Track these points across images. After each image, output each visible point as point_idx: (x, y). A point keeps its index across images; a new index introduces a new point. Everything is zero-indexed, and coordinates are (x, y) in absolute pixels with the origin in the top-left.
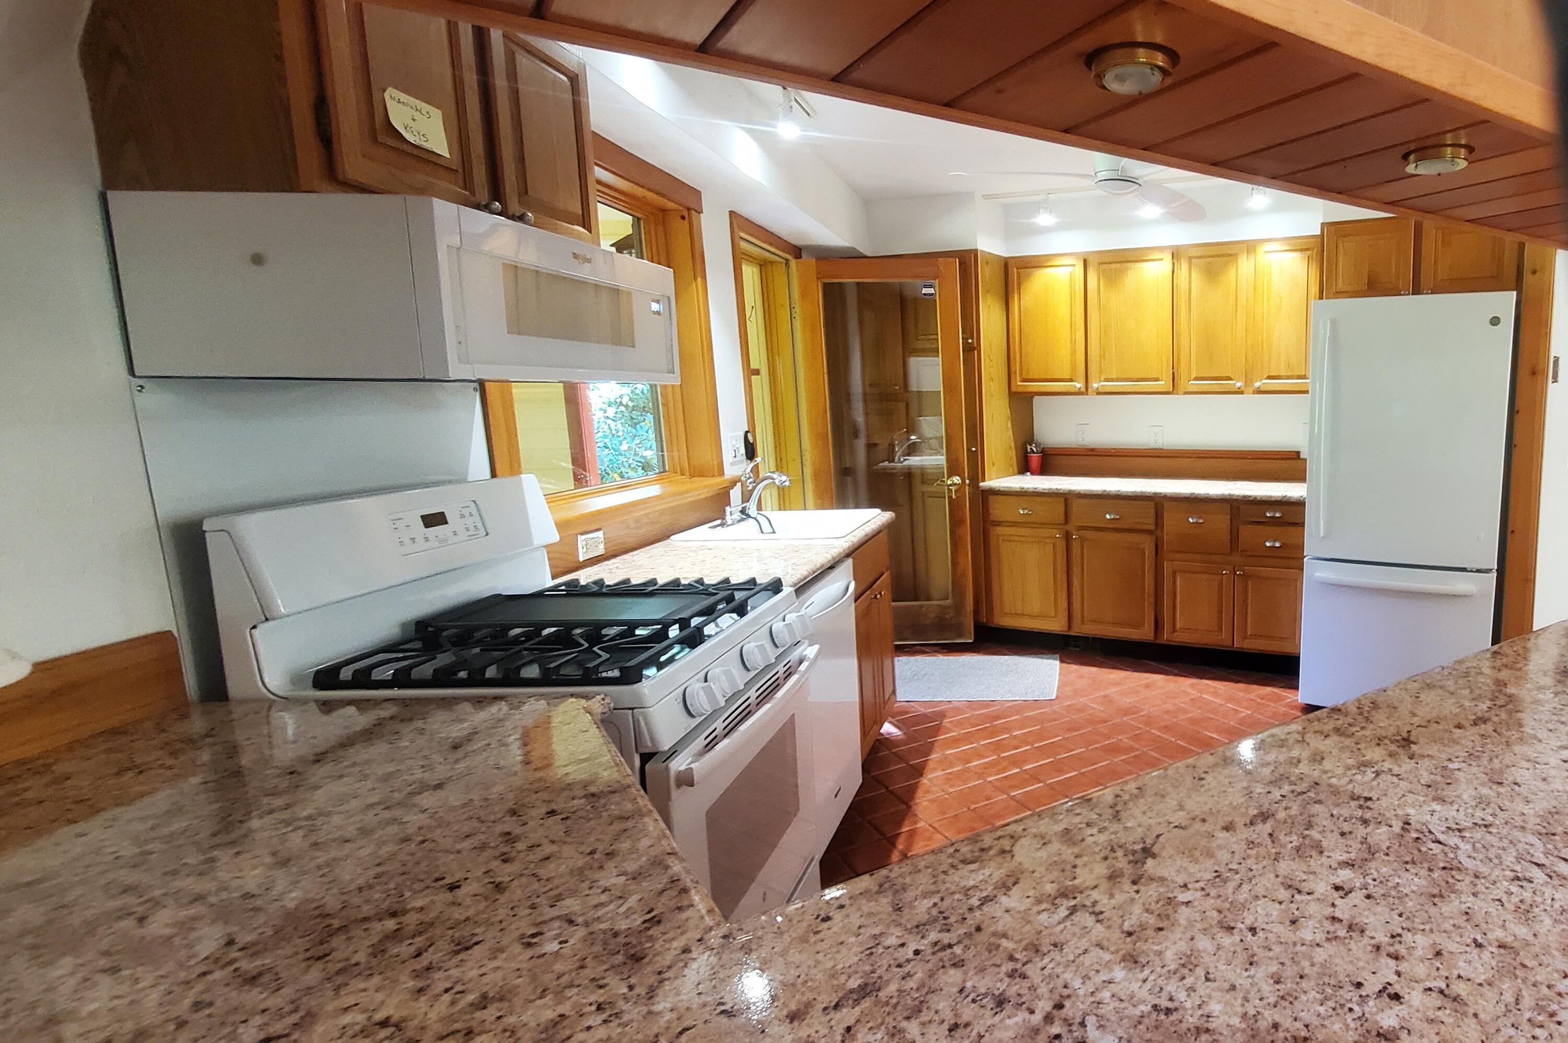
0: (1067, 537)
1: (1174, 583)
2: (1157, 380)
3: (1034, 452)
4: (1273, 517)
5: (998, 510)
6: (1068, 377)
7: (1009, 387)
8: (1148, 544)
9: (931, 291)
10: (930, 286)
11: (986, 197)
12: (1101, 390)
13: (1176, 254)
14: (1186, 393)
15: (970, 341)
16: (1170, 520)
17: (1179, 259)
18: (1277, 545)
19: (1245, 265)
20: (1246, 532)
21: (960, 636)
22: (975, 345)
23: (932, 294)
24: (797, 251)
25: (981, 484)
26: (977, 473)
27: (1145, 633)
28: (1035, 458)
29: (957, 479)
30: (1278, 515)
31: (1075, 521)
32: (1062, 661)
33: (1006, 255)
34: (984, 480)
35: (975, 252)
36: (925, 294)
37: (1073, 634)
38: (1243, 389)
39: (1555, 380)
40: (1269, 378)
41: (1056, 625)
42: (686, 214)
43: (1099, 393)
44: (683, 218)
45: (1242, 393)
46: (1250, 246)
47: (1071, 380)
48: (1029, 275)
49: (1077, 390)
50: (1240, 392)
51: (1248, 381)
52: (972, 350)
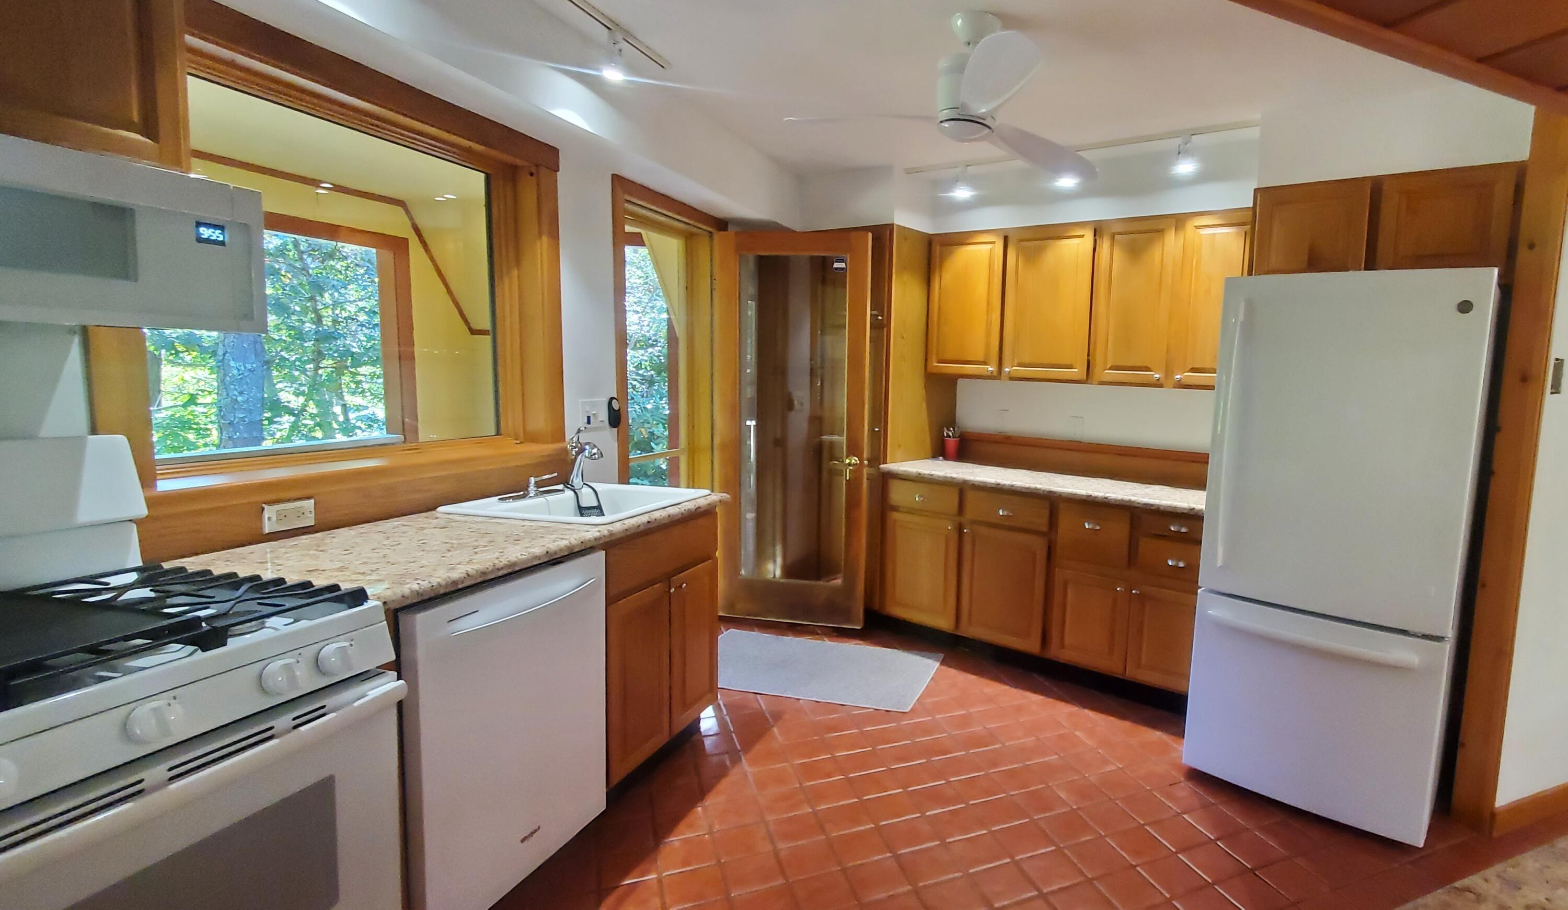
0: (960, 528)
1: (1065, 592)
2: (1070, 367)
3: (950, 437)
4: (1178, 532)
5: (898, 494)
6: (982, 360)
7: (926, 366)
8: (1038, 545)
9: (843, 265)
10: (842, 261)
11: (909, 171)
12: (1013, 375)
13: (1098, 229)
14: (1102, 383)
15: (880, 318)
16: (1065, 522)
17: (1101, 236)
18: (1181, 565)
19: (1172, 242)
20: (1147, 546)
21: (848, 621)
22: (885, 322)
23: (843, 269)
24: (721, 224)
25: (882, 466)
26: (878, 456)
27: (1030, 645)
28: (952, 443)
29: (855, 460)
30: (1184, 530)
31: (969, 514)
32: (943, 663)
33: (930, 233)
34: (885, 463)
35: (890, 227)
36: (836, 269)
37: (959, 634)
38: (1162, 381)
39: (1556, 389)
40: (1193, 370)
41: (944, 623)
42: (533, 170)
43: (1012, 379)
44: (532, 174)
45: (1161, 386)
46: (1179, 221)
47: (985, 363)
48: (950, 253)
49: (989, 374)
50: (1158, 384)
51: (1169, 372)
52: (881, 326)
